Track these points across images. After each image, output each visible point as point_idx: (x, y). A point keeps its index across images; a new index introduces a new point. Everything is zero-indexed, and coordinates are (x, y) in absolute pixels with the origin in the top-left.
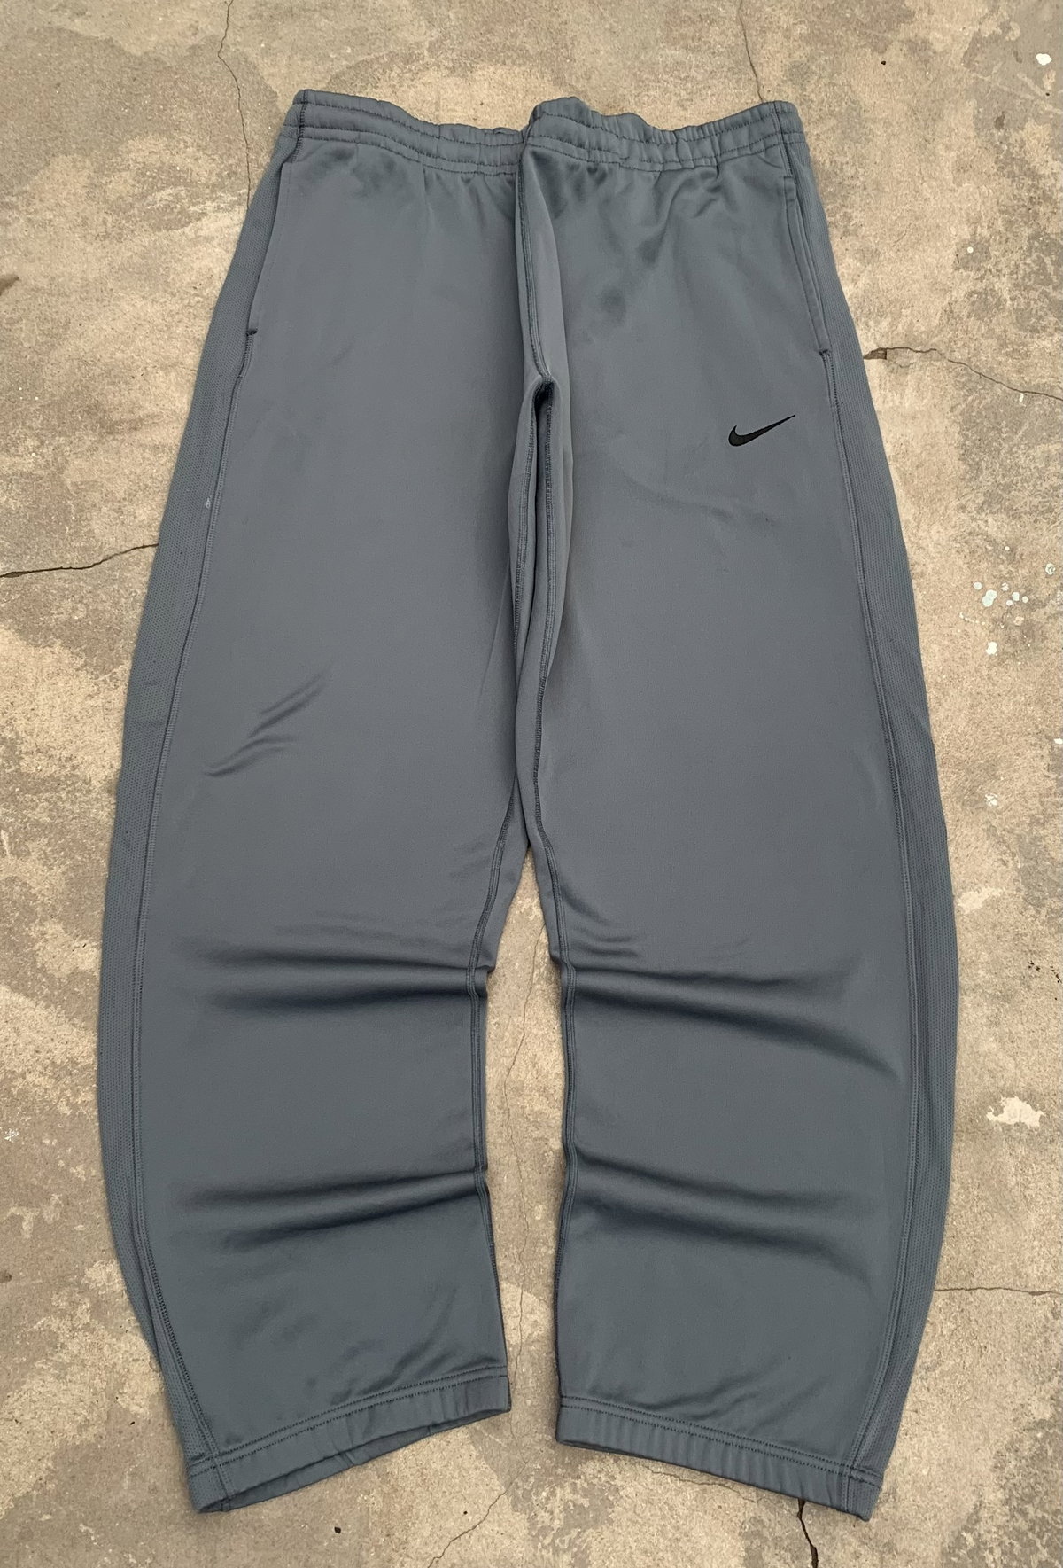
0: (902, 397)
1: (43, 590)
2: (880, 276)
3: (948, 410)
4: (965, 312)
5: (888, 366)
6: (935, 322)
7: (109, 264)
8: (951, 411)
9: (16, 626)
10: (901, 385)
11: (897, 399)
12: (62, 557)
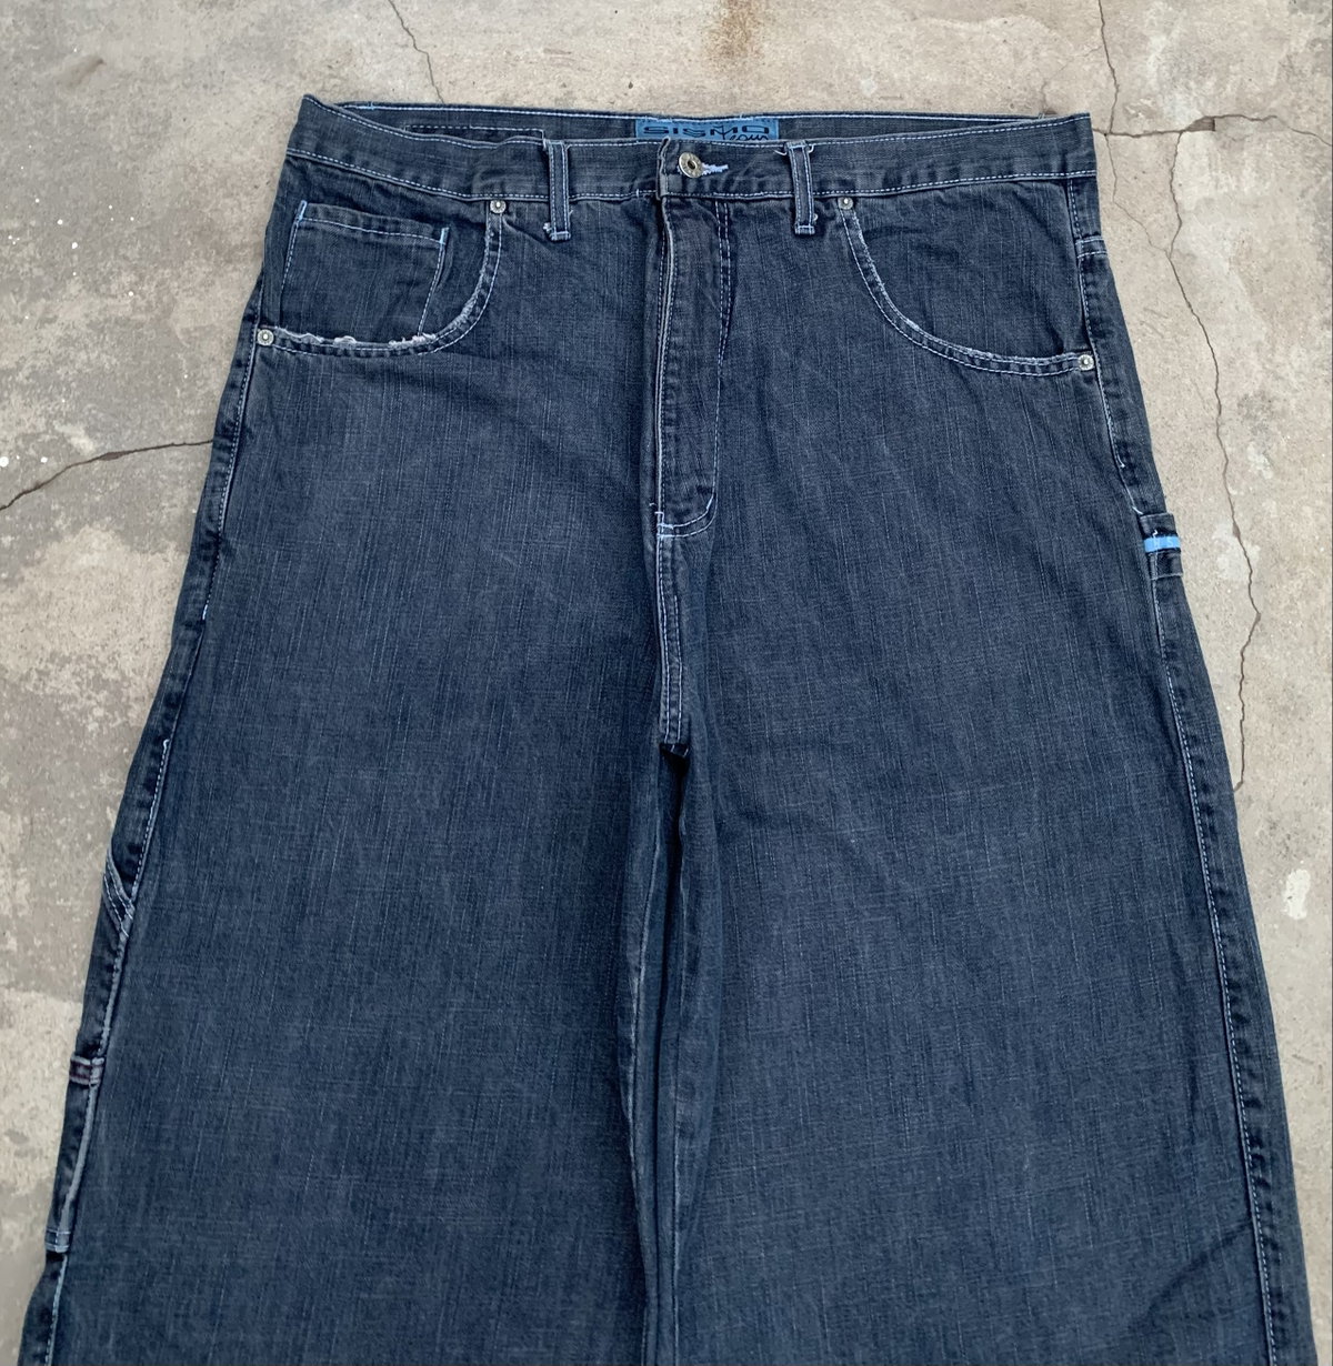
0: (1238, 180)
1: (150, 476)
2: (1198, 24)
3: (1298, 194)
4: (1307, 67)
5: (1218, 139)
6: (1272, 81)
7: (219, 39)
8: (1302, 196)
9: (116, 527)
10: (1237, 163)
11: (1232, 182)
12: (172, 429)
